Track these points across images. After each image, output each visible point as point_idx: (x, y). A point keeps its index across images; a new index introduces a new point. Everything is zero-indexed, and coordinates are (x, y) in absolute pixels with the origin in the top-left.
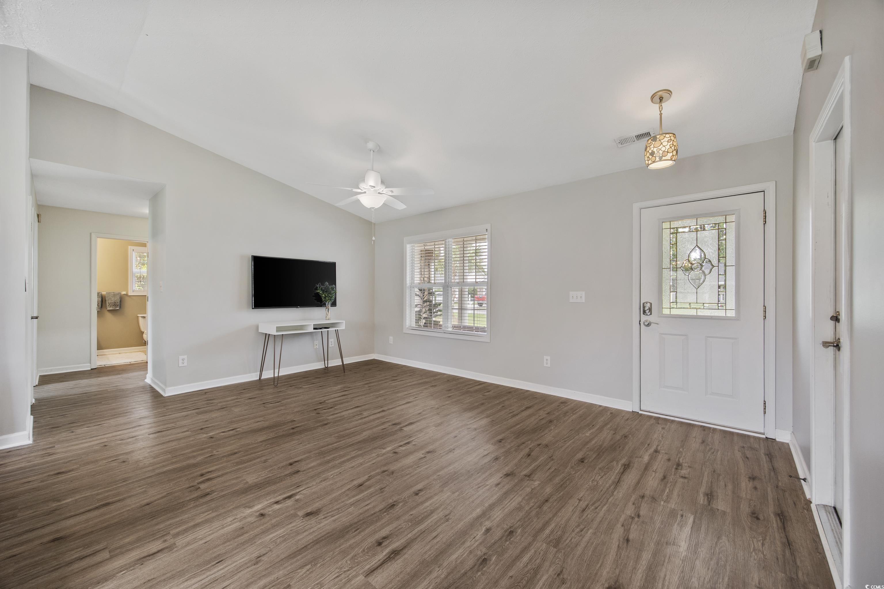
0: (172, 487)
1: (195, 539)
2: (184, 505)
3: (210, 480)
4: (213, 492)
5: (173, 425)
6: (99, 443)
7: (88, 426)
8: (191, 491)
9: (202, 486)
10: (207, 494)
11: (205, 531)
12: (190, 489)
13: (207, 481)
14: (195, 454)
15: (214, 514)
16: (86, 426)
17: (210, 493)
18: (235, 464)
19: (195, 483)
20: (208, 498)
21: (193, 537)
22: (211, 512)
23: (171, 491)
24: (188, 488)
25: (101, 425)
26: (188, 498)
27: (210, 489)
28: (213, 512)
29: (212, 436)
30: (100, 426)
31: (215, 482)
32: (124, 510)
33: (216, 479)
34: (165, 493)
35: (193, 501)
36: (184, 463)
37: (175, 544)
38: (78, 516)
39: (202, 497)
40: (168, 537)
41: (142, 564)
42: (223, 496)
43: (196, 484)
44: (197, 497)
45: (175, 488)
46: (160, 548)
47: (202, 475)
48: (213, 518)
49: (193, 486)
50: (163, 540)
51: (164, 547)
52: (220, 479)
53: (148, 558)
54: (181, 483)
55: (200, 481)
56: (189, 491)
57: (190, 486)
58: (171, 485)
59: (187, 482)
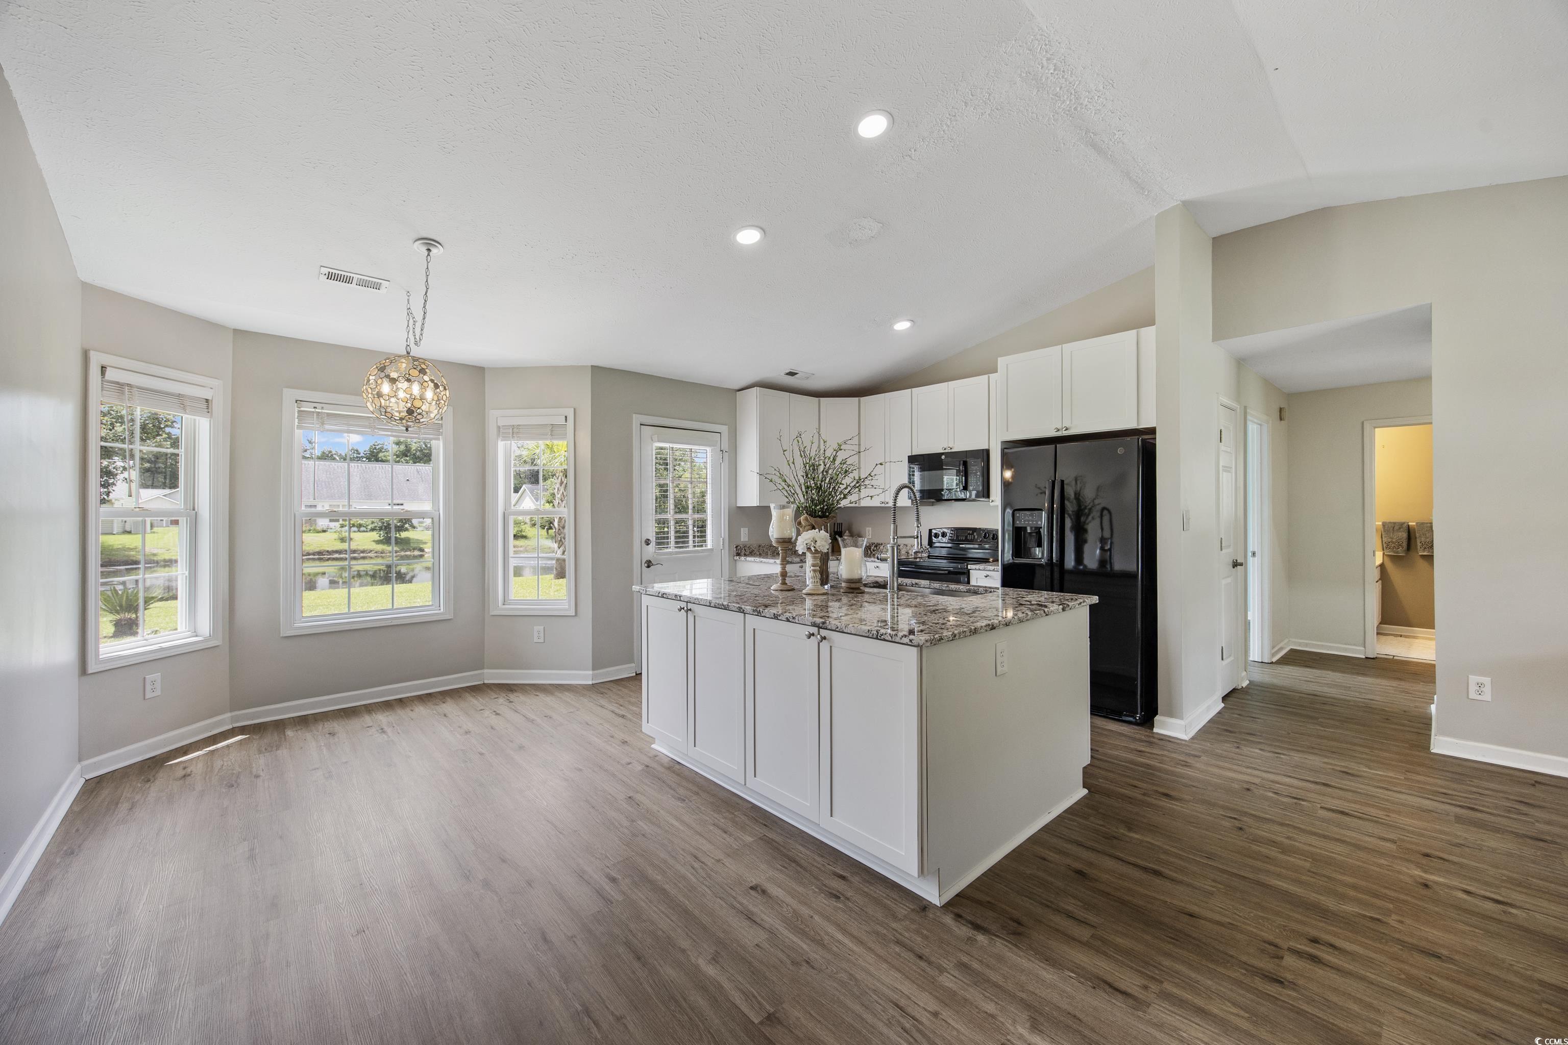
0: (1247, 919)
1: (1176, 1029)
2: (1228, 962)
3: (1315, 962)
4: (1293, 985)
5: (1381, 814)
6: (1247, 780)
7: (1263, 748)
8: (1263, 951)
9: (1290, 960)
10: (1279, 982)
11: (1200, 1035)
12: (1267, 946)
13: (1309, 959)
14: (1352, 893)
15: (1245, 1025)
16: (1260, 746)
17: (1286, 983)
18: (1403, 976)
19: (1284, 944)
20: (1272, 989)
21: (1177, 1024)
22: (1247, 1015)
23: (1239, 924)
24: (1265, 942)
25: (1278, 755)
26: (1244, 958)
27: (1293, 977)
28: (1247, 1019)
29: (1429, 883)
30: (1276, 755)
31: (1320, 972)
32: (1162, 898)
33: (1328, 969)
34: (1228, 920)
36: (1314, 895)
37: (1149, 1005)
38: (1120, 863)
39: (1266, 976)
40: (1154, 987)
41: (1094, 988)
42: (1300, 1012)
43: (1286, 947)
44: (1261, 969)
45: (1250, 925)
46: (1129, 991)
47: (1315, 941)
48: (1237, 1028)
49: (1276, 946)
50: (1146, 983)
51: (1136, 994)
52: (1335, 976)
53: (1107, 987)
54: (1266, 924)
55: (1299, 946)
56: (1262, 948)
57: (1274, 941)
58: (1252, 915)
59: (1277, 931)
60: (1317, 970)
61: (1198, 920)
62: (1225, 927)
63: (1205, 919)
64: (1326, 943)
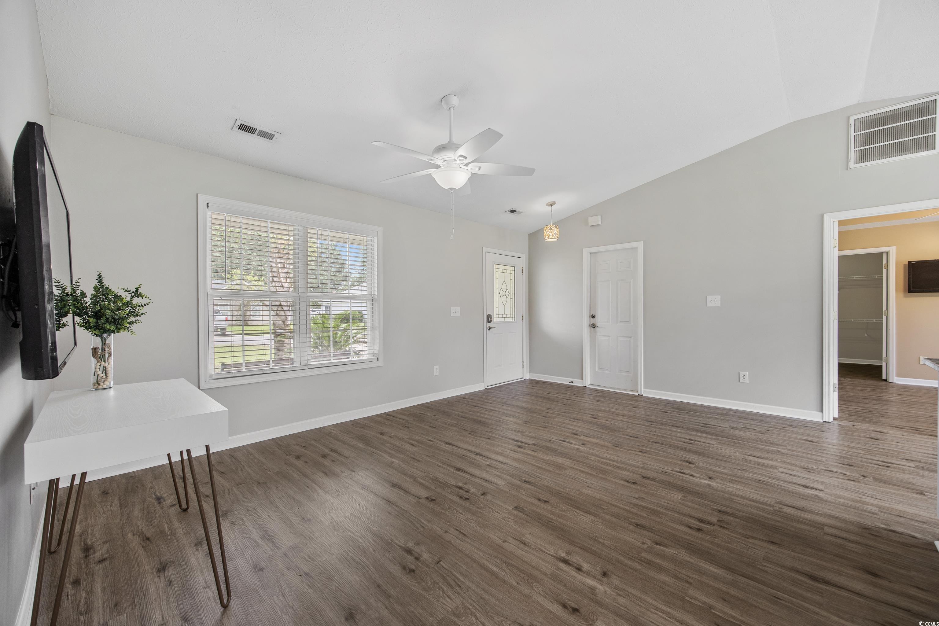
0: (738, 542)
1: (761, 496)
2: (745, 518)
4: (714, 510)
8: (728, 524)
9: (714, 520)
10: (720, 511)
12: (725, 526)
13: (705, 521)
15: (734, 498)
19: (716, 527)
20: (723, 509)
21: (761, 498)
22: (734, 500)
23: (742, 538)
24: (726, 528)
26: (737, 520)
28: (733, 499)
31: (700, 515)
33: (696, 517)
34: (749, 540)
35: (736, 515)
37: (776, 503)
39: (726, 513)
40: (777, 509)
42: (712, 502)
43: (716, 526)
45: (736, 538)
46: (788, 507)
47: (699, 530)
48: (737, 497)
49: (721, 526)
50: (781, 510)
51: (783, 506)
53: (798, 508)
55: (708, 527)
56: (728, 525)
57: (721, 529)
58: (735, 544)
59: (720, 535)
60: (702, 516)
61: (768, 540)
62: (750, 536)
63: (763, 541)
64: (694, 529)
